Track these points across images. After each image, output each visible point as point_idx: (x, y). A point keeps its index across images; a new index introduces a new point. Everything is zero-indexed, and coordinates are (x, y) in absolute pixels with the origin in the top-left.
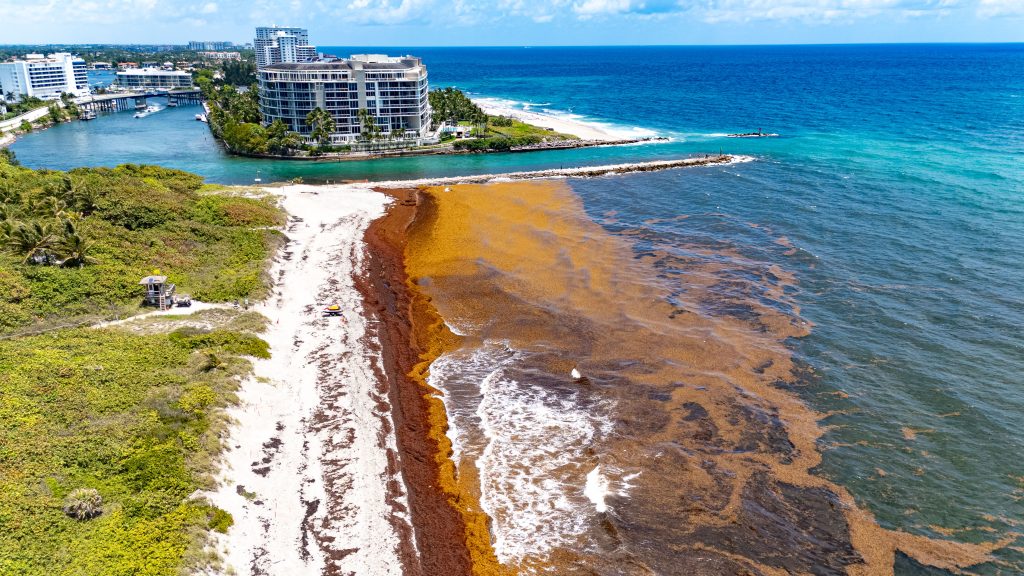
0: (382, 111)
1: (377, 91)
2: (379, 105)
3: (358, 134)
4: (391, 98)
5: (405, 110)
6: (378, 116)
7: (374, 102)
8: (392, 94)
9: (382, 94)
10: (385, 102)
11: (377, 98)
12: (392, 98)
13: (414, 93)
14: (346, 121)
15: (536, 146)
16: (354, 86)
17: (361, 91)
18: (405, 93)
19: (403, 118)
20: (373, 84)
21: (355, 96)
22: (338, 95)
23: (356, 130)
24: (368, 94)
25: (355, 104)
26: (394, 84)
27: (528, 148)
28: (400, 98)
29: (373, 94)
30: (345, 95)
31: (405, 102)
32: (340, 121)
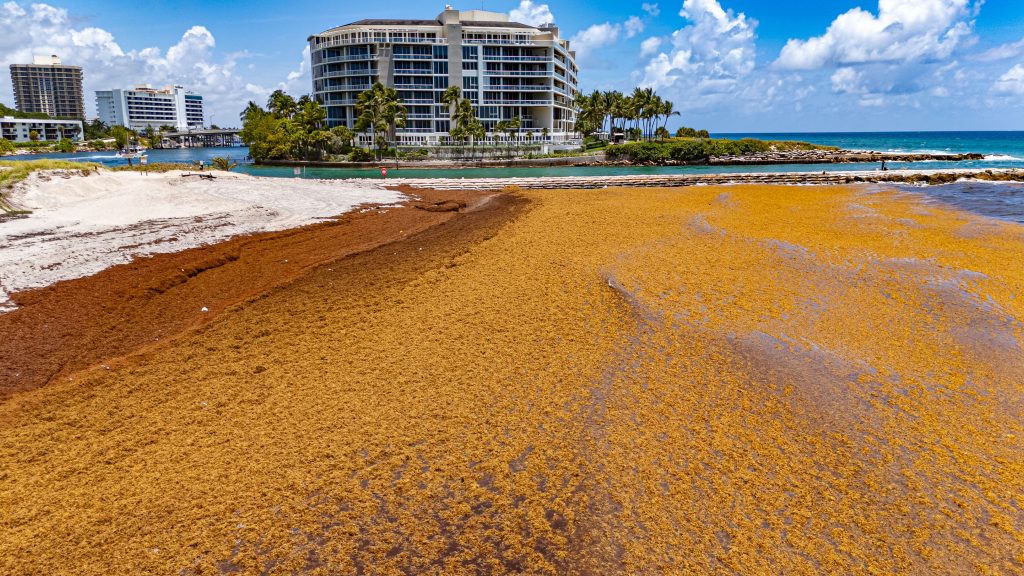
0: (487, 95)
1: (481, 61)
2: (483, 87)
3: (446, 134)
4: (504, 74)
5: (529, 96)
6: (481, 103)
7: (475, 80)
8: (508, 67)
9: (490, 66)
10: (494, 81)
11: (481, 73)
12: (507, 74)
13: (543, 66)
14: (427, 109)
15: (758, 157)
16: (442, 52)
17: (455, 59)
18: (530, 67)
19: (524, 109)
20: (475, 50)
21: (443, 68)
22: (417, 65)
23: (443, 126)
24: (466, 66)
25: (443, 82)
26: (512, 51)
27: (742, 159)
28: (520, 74)
29: (475, 66)
30: (427, 65)
31: (529, 81)
32: (419, 109)
